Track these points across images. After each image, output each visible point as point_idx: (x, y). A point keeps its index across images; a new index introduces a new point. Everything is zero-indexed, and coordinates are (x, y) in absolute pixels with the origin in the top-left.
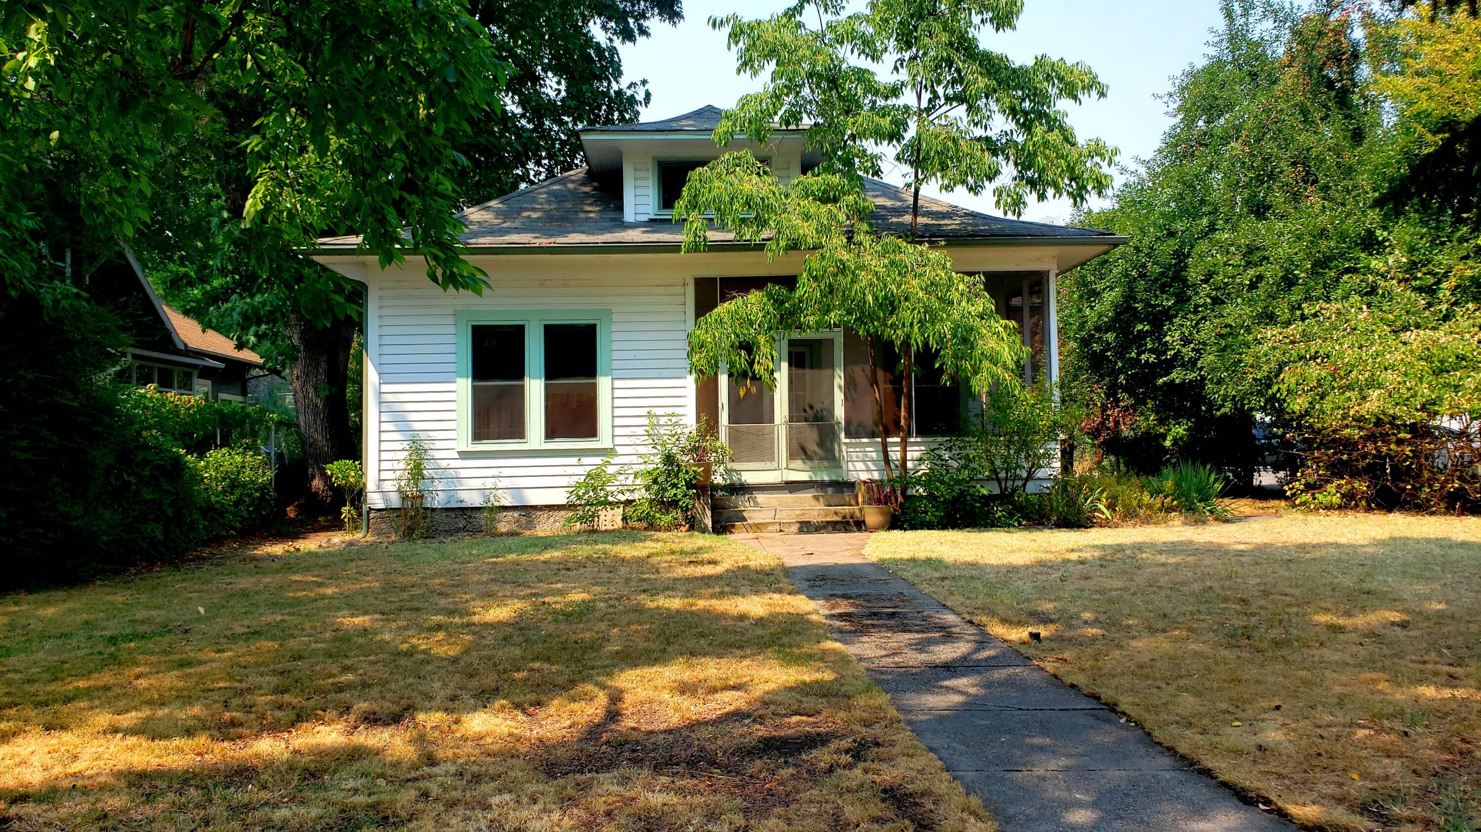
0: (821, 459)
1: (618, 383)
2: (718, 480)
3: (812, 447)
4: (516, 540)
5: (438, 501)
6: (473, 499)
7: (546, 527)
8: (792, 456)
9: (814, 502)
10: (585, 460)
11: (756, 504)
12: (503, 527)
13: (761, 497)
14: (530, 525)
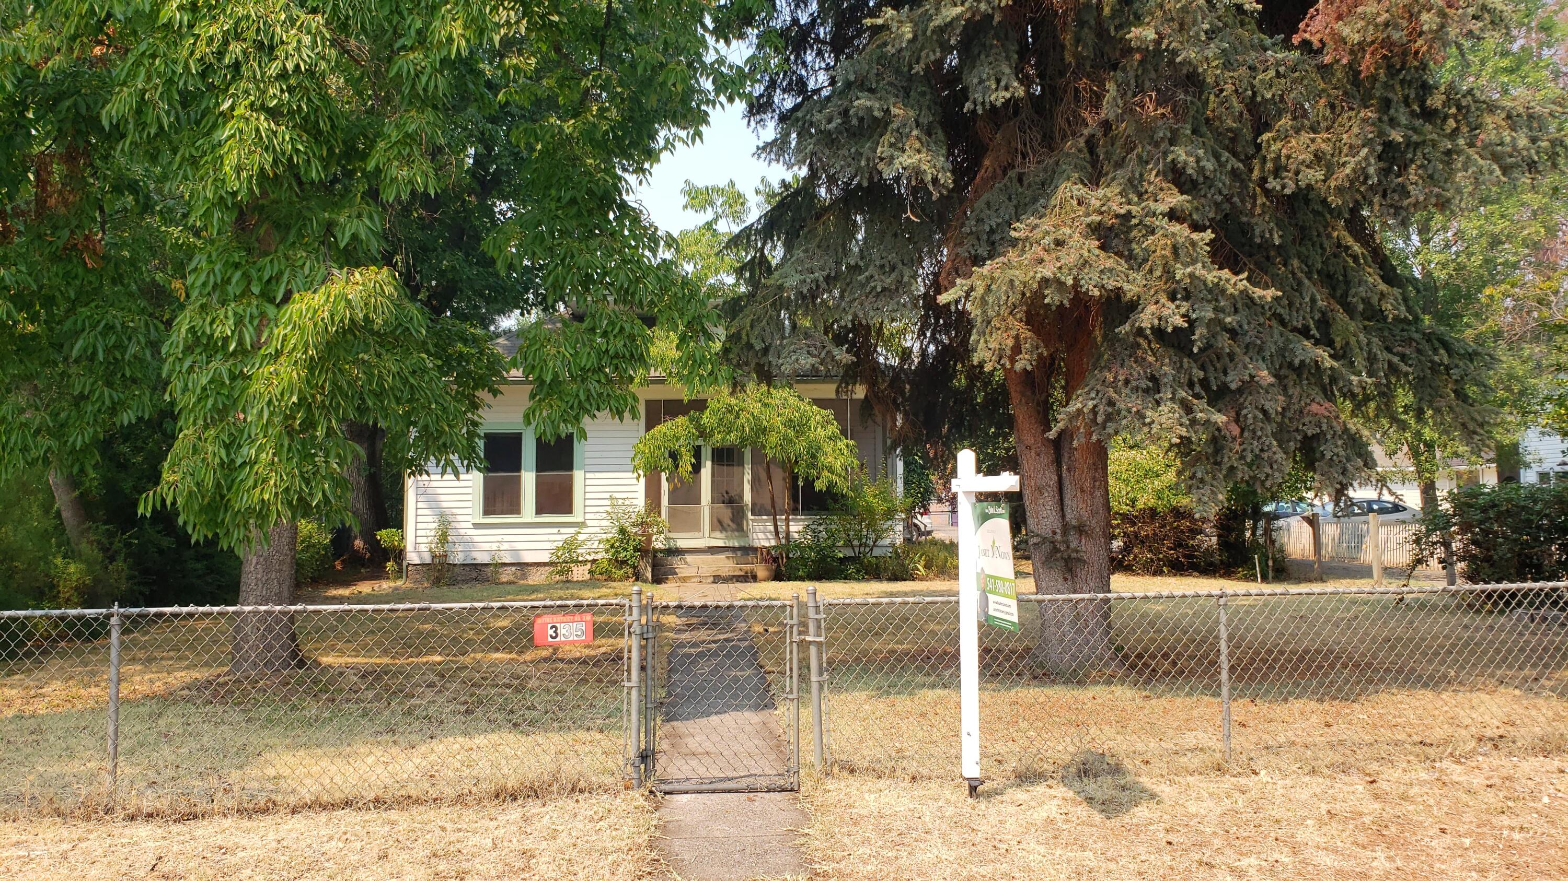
0: (733, 531)
1: (588, 475)
2: (658, 545)
3: (727, 521)
4: (512, 587)
5: (458, 558)
6: (482, 558)
7: (537, 578)
8: (713, 529)
9: (727, 561)
10: (563, 530)
11: (686, 563)
12: (504, 578)
13: (689, 558)
14: (524, 576)
